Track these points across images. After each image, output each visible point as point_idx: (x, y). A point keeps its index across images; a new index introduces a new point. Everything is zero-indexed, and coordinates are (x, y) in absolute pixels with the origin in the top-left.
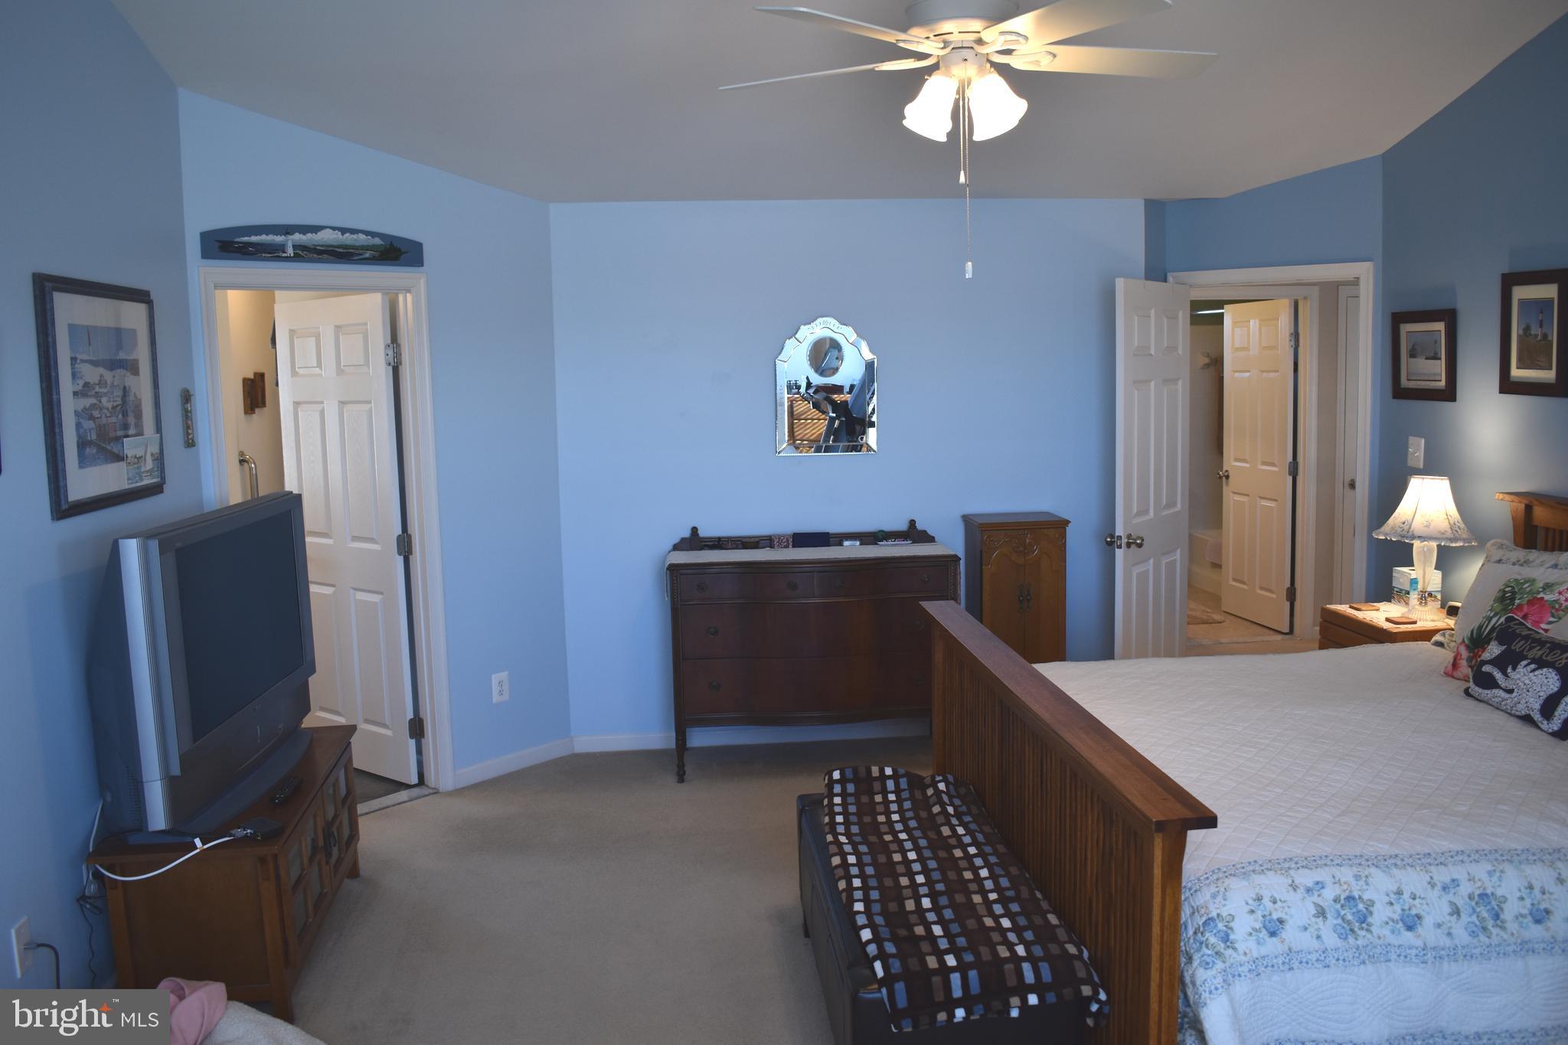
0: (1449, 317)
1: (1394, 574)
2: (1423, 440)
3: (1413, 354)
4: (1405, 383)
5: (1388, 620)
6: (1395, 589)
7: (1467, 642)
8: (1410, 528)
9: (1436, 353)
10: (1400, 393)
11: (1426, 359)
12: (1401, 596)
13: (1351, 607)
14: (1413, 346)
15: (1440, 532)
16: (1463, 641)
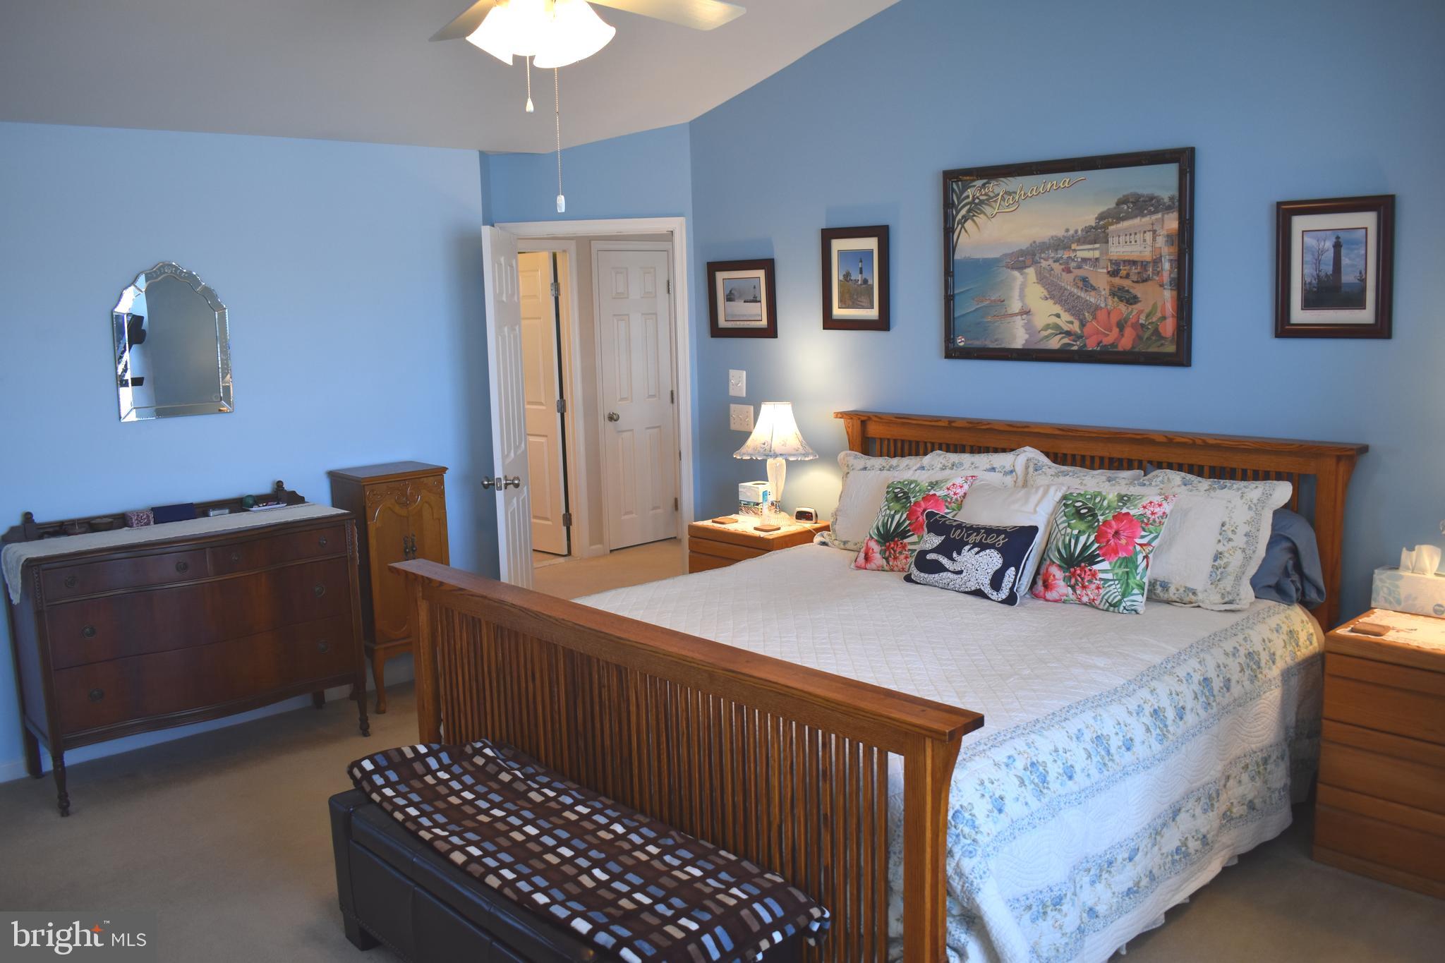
0: (768, 265)
1: (740, 490)
2: (745, 372)
3: (730, 298)
4: (722, 323)
5: (756, 529)
6: (743, 502)
7: (875, 538)
8: (771, 447)
9: (755, 297)
10: (717, 332)
11: (745, 302)
12: (753, 507)
13: (713, 522)
14: (731, 291)
15: (794, 449)
16: (872, 538)
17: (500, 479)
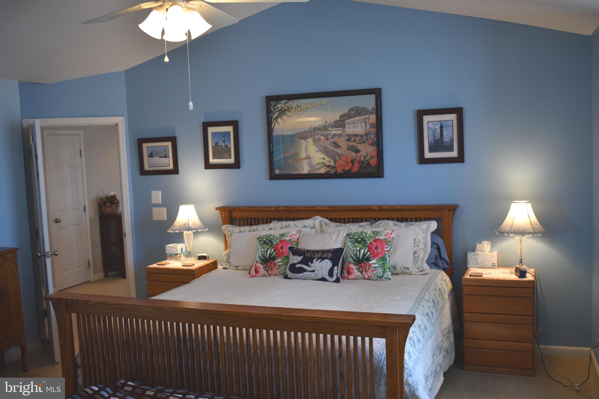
0: (173, 140)
1: (166, 248)
2: (160, 192)
3: (151, 156)
4: (147, 168)
5: (183, 266)
6: (168, 255)
7: (260, 262)
8: (189, 226)
9: (166, 155)
10: (143, 172)
11: (160, 157)
12: (175, 256)
13: (158, 265)
14: (151, 153)
15: (199, 226)
16: (257, 262)
17: (48, 252)
